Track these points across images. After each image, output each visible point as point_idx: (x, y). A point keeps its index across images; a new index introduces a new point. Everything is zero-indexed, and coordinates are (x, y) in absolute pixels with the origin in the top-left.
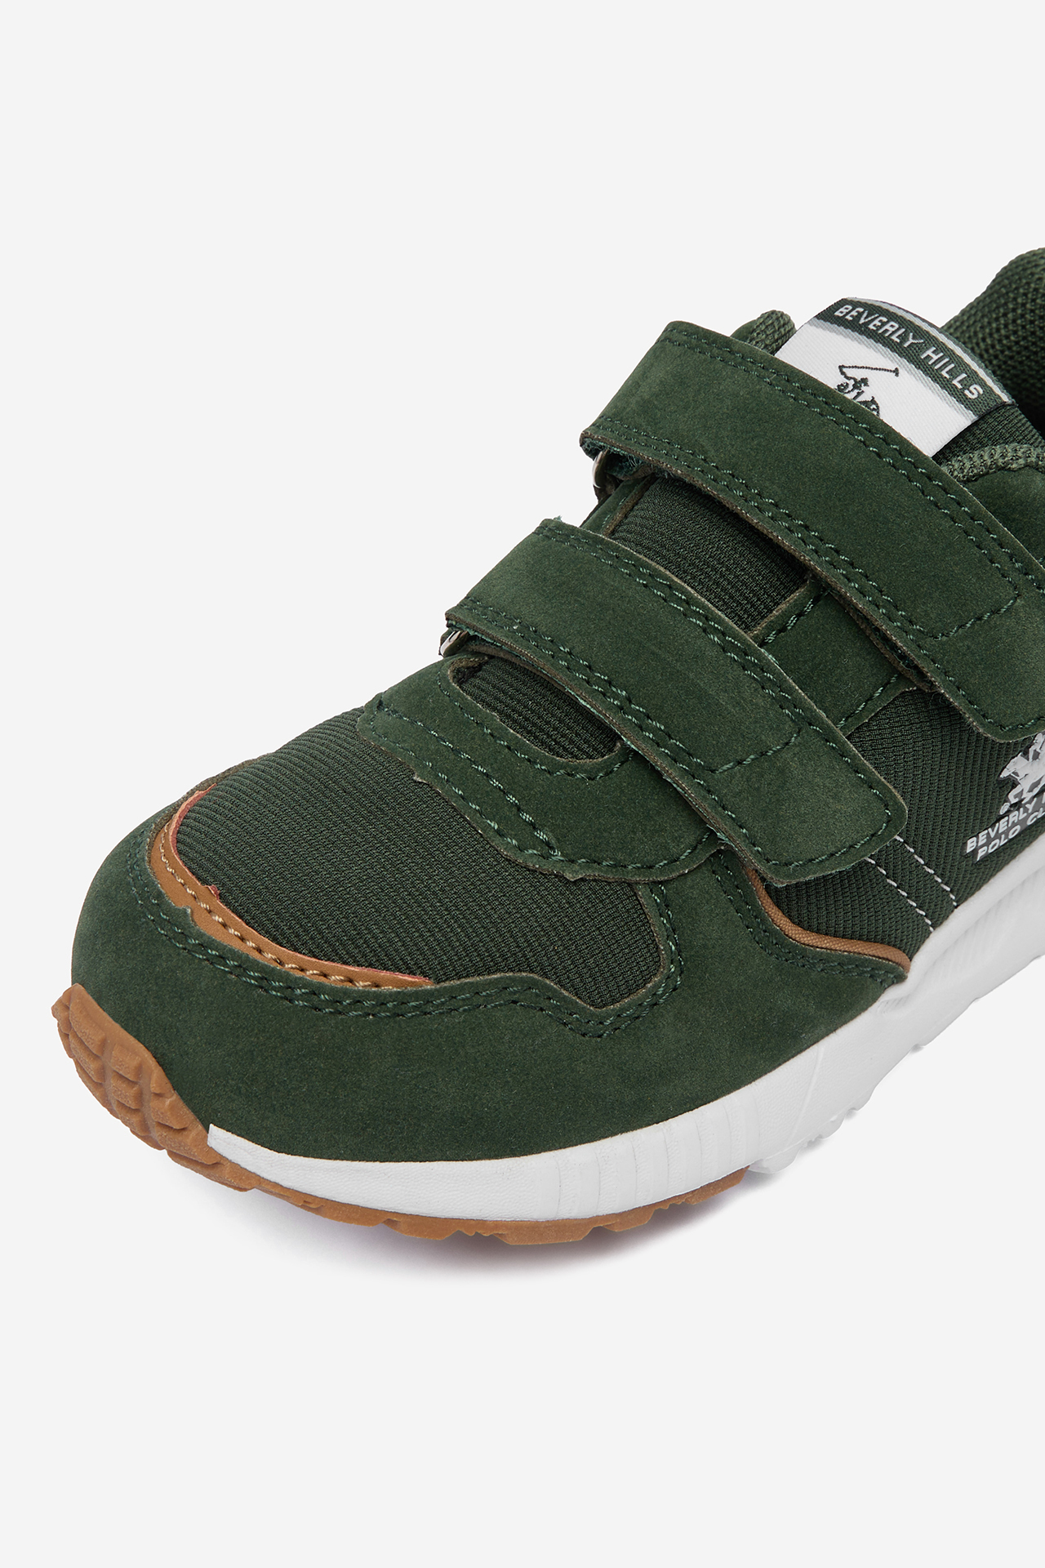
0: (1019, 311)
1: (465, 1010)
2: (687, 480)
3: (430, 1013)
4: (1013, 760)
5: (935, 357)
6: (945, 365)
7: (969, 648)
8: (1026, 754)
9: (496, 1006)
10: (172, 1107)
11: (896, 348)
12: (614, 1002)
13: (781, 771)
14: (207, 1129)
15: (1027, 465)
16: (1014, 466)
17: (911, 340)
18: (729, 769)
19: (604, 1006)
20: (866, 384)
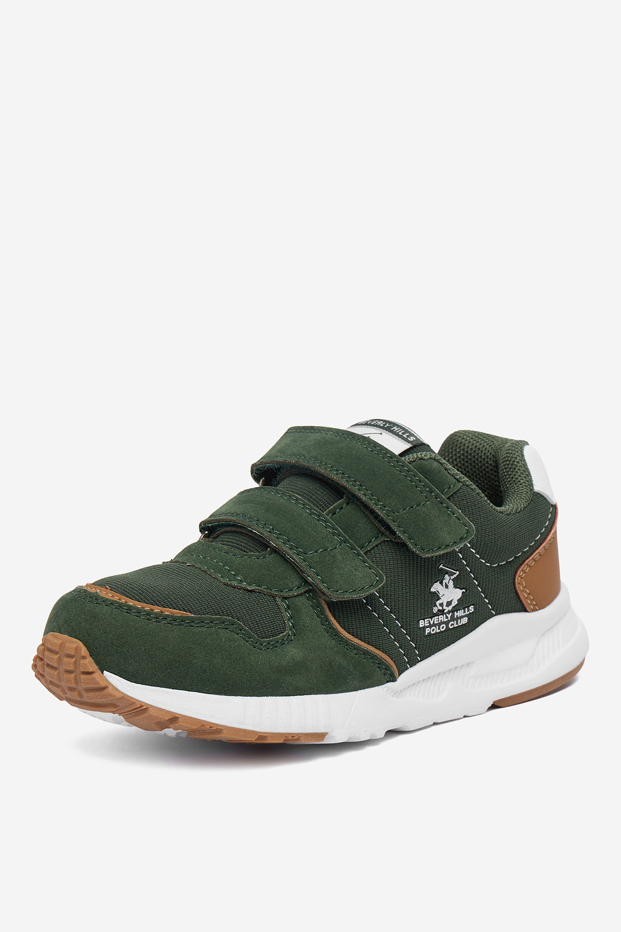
0: (450, 456)
1: (207, 627)
2: (297, 465)
3: (193, 626)
4: (435, 584)
5: (397, 429)
6: (400, 431)
7: (407, 517)
8: (441, 583)
9: (219, 628)
10: (89, 662)
11: (383, 428)
12: (266, 637)
13: (333, 557)
14: (102, 673)
15: (431, 458)
16: (426, 458)
17: (388, 425)
18: (312, 553)
19: (263, 638)
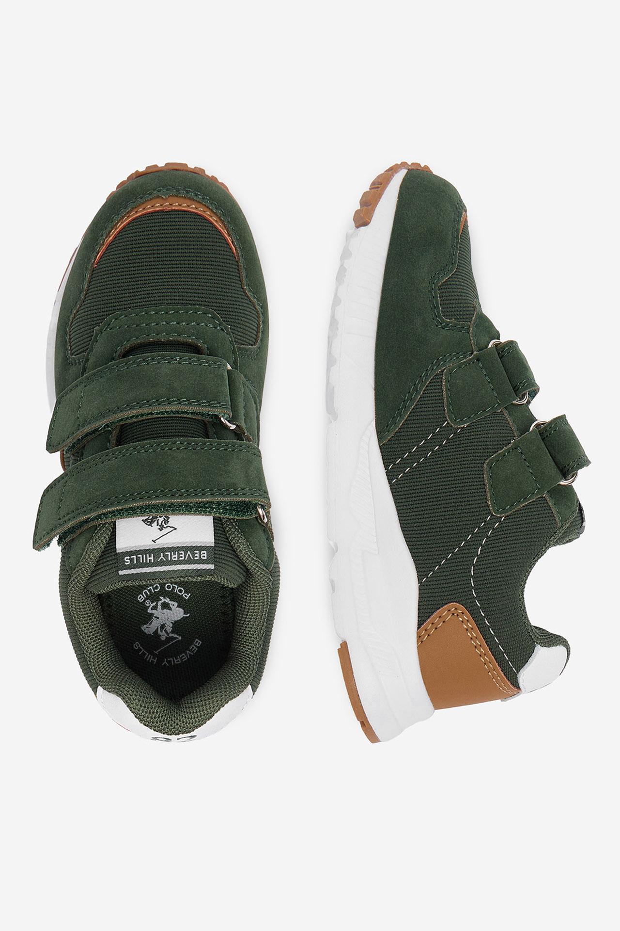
5: (149, 558)
6: (143, 559)
11: (164, 550)
17: (162, 557)
20: (159, 529)
